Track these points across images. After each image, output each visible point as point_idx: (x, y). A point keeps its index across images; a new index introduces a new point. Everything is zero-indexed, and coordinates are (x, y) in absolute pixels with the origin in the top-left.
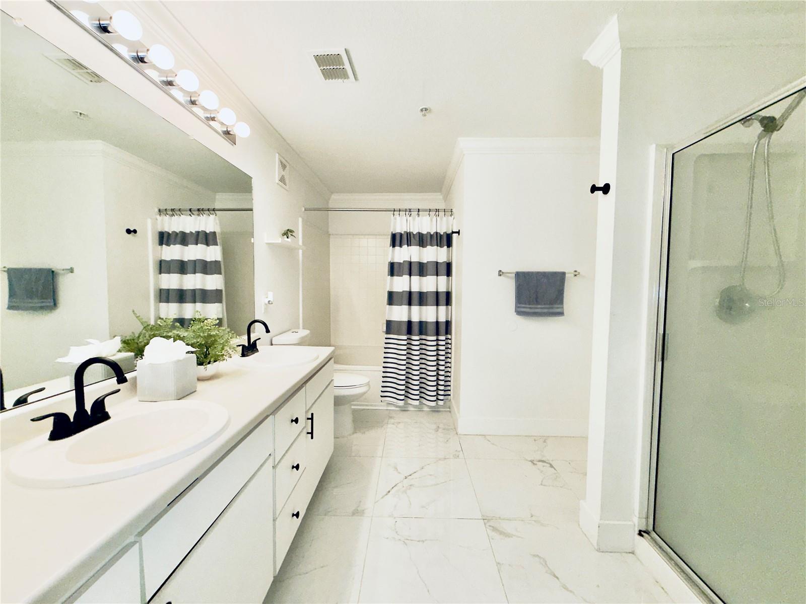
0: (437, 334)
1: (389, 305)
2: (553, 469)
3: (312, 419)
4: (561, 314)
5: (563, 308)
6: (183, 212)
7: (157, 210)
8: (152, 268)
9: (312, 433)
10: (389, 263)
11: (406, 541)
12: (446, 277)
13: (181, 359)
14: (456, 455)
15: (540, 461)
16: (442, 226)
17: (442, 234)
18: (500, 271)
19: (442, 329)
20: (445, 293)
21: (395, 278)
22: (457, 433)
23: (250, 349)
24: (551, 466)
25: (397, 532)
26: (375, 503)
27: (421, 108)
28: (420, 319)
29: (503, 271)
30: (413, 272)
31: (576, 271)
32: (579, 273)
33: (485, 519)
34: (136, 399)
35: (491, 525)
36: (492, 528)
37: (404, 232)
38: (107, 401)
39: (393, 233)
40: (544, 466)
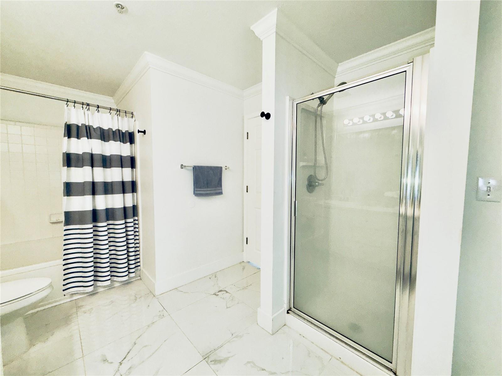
0: (125, 217)
1: (68, 196)
2: (228, 293)
4: (221, 193)
5: (222, 189)
10: (63, 153)
12: (131, 168)
14: (160, 315)
15: (219, 292)
16: (124, 125)
17: (124, 131)
18: (182, 165)
19: (130, 212)
20: (131, 182)
21: (73, 169)
22: (154, 296)
24: (227, 292)
28: (106, 206)
29: (184, 165)
30: (95, 164)
31: (226, 166)
32: (229, 168)
33: (206, 357)
35: (211, 360)
36: (213, 362)
37: (82, 124)
39: (68, 123)
40: (223, 294)
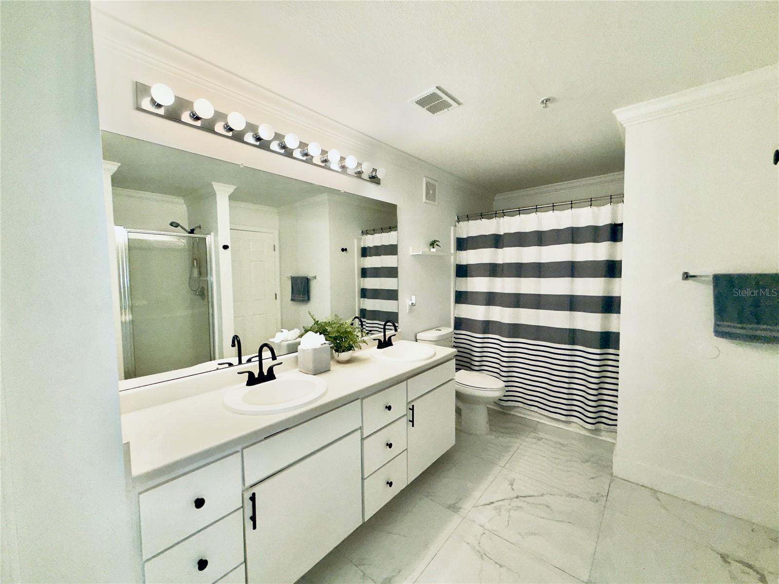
3: (413, 409)
6: (392, 229)
7: (361, 232)
8: (357, 273)
9: (413, 421)
11: (484, 556)
13: (318, 348)
15: (741, 562)
18: (686, 274)
22: (610, 473)
23: (385, 343)
24: (763, 579)
25: (479, 543)
26: (474, 507)
27: (540, 101)
34: (297, 370)
38: (274, 368)
40: (744, 572)
